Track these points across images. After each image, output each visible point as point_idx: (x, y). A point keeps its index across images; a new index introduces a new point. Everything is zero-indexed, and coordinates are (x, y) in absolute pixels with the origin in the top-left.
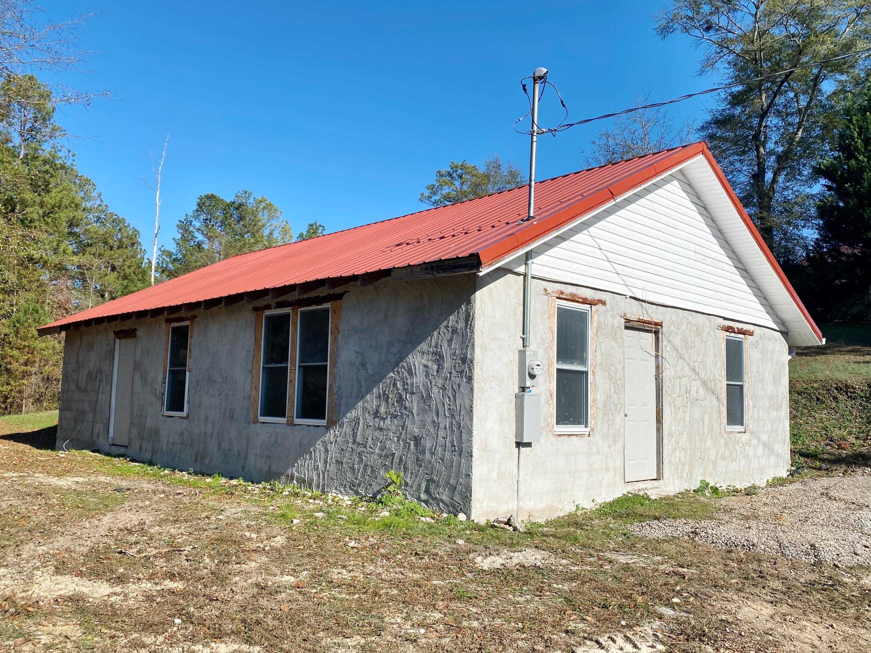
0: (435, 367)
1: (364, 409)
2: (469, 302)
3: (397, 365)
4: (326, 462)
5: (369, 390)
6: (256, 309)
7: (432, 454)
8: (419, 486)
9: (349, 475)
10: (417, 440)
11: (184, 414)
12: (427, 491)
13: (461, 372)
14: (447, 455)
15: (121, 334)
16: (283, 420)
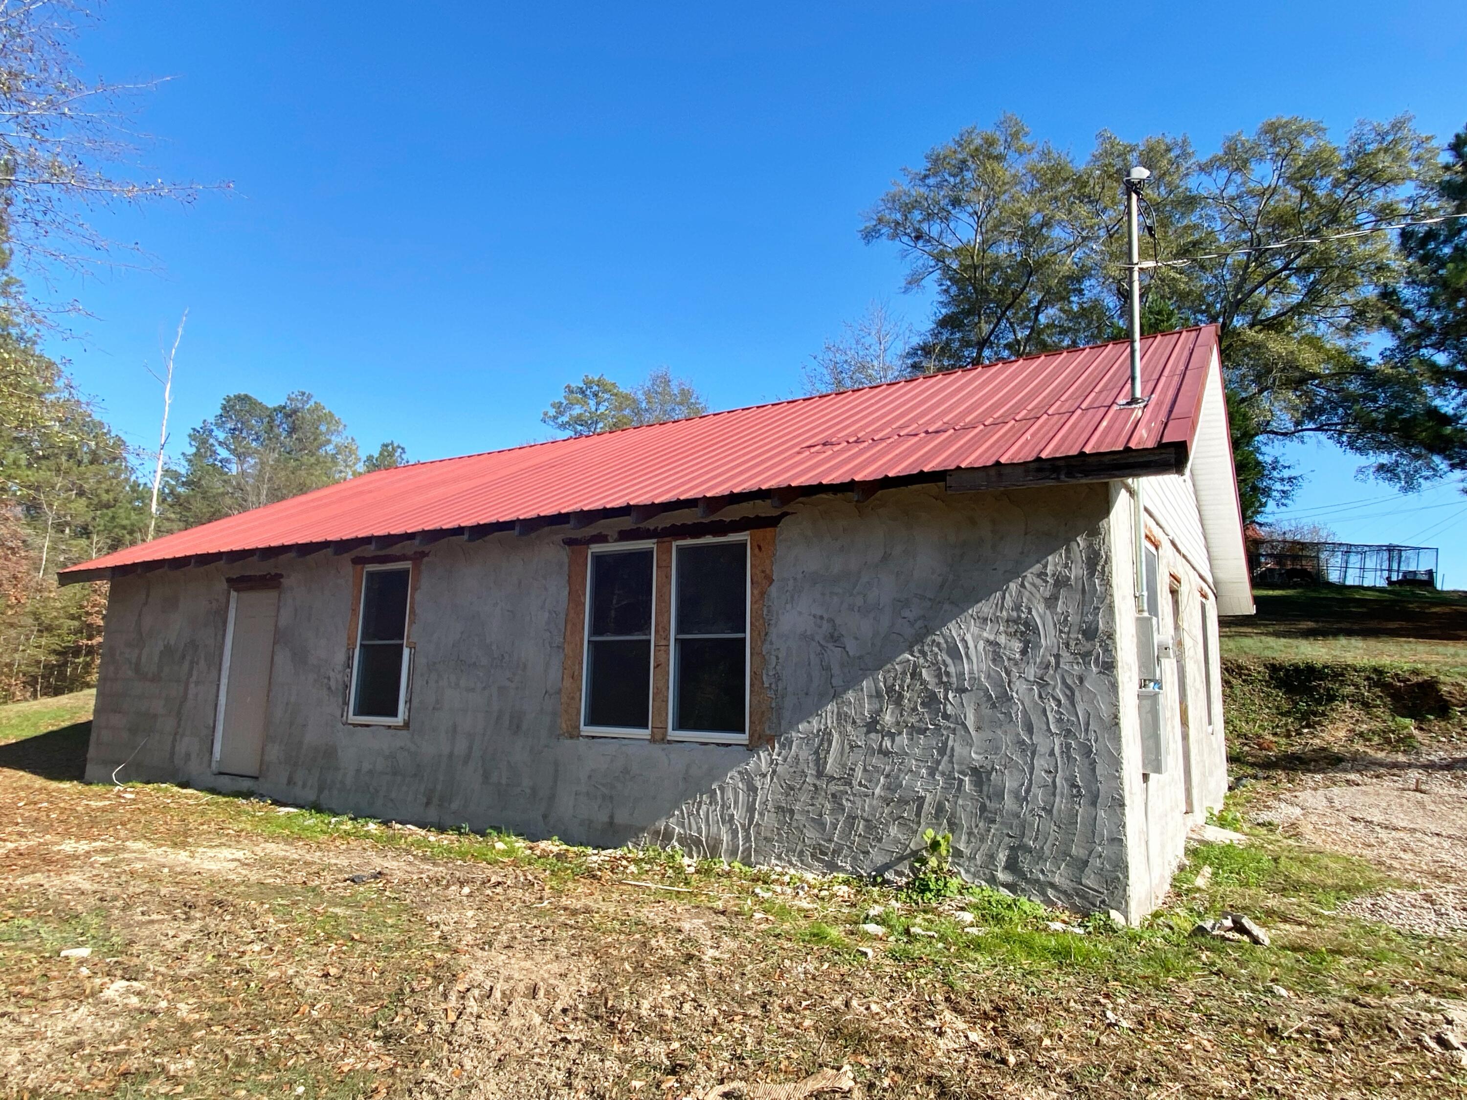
0: (1017, 645)
1: (841, 717)
2: (1094, 532)
3: (919, 639)
4: (751, 809)
5: (852, 683)
6: (570, 542)
7: (1021, 800)
8: (992, 857)
9: (811, 834)
10: (979, 775)
11: (399, 720)
12: (1012, 866)
13: (1086, 655)
14: (1060, 804)
15: (241, 583)
16: (644, 733)
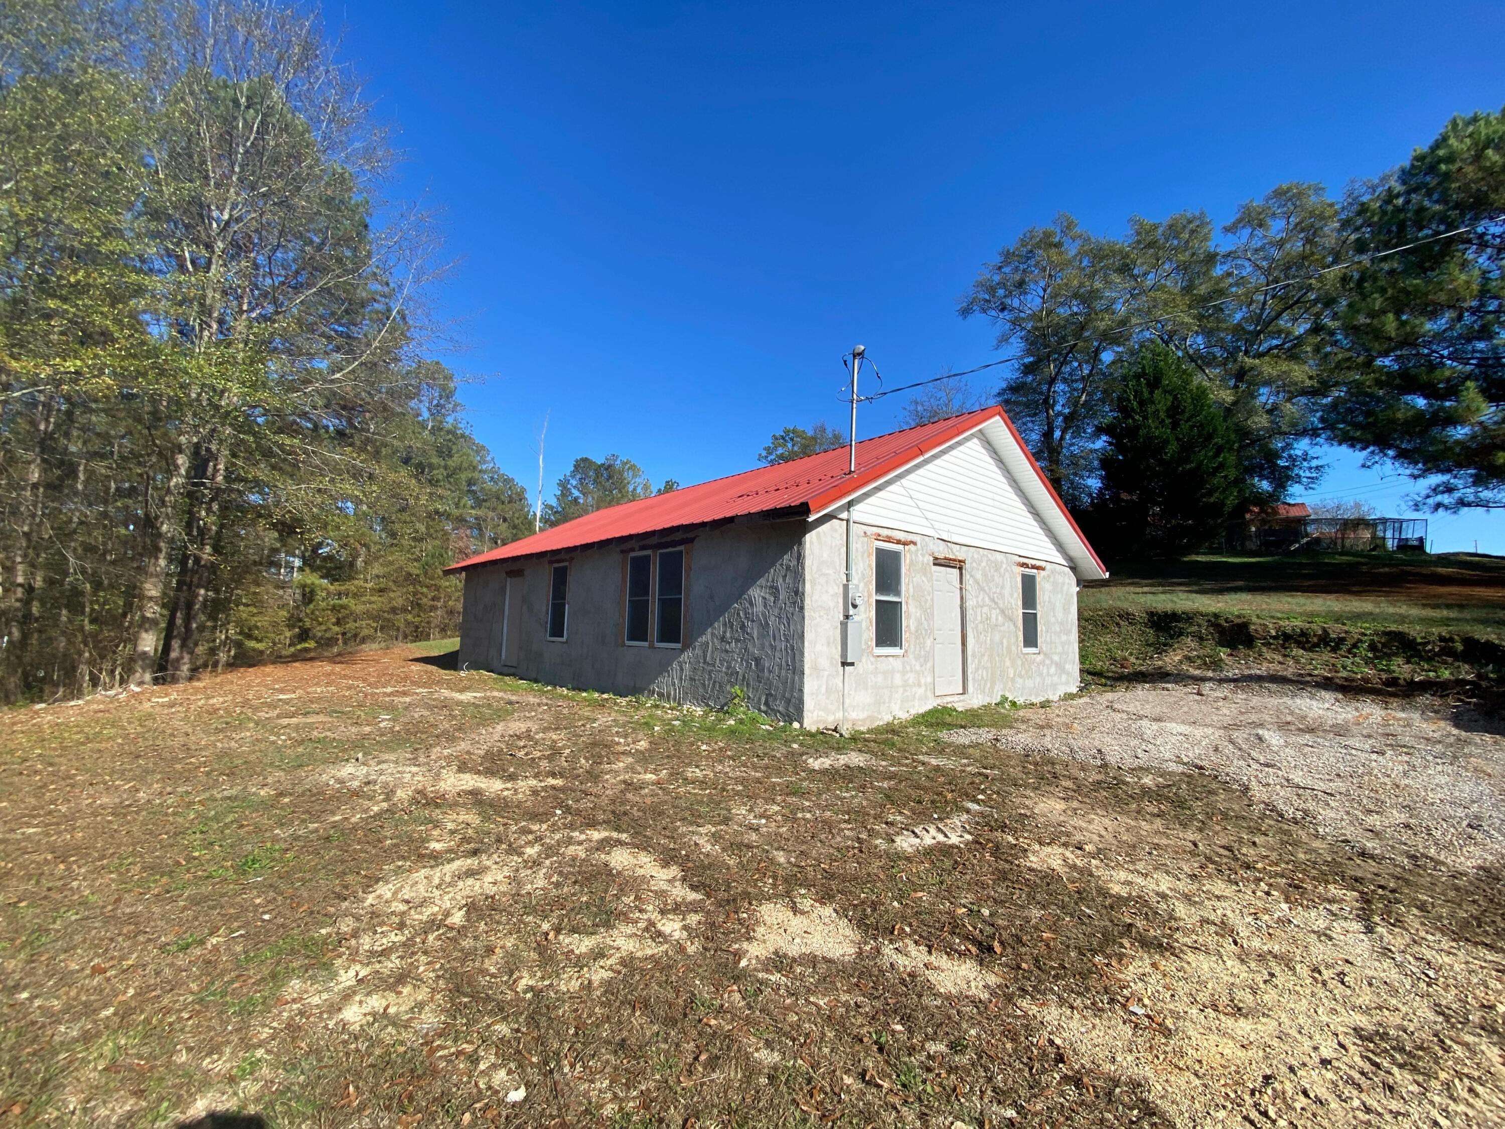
0: (772, 599)
1: (713, 634)
2: (800, 544)
3: (740, 597)
4: (681, 679)
5: (717, 619)
6: (622, 552)
7: (770, 672)
8: (760, 699)
9: (701, 690)
10: (758, 660)
11: (564, 639)
12: (766, 704)
13: (794, 603)
14: (783, 673)
15: (512, 574)
16: (646, 644)
